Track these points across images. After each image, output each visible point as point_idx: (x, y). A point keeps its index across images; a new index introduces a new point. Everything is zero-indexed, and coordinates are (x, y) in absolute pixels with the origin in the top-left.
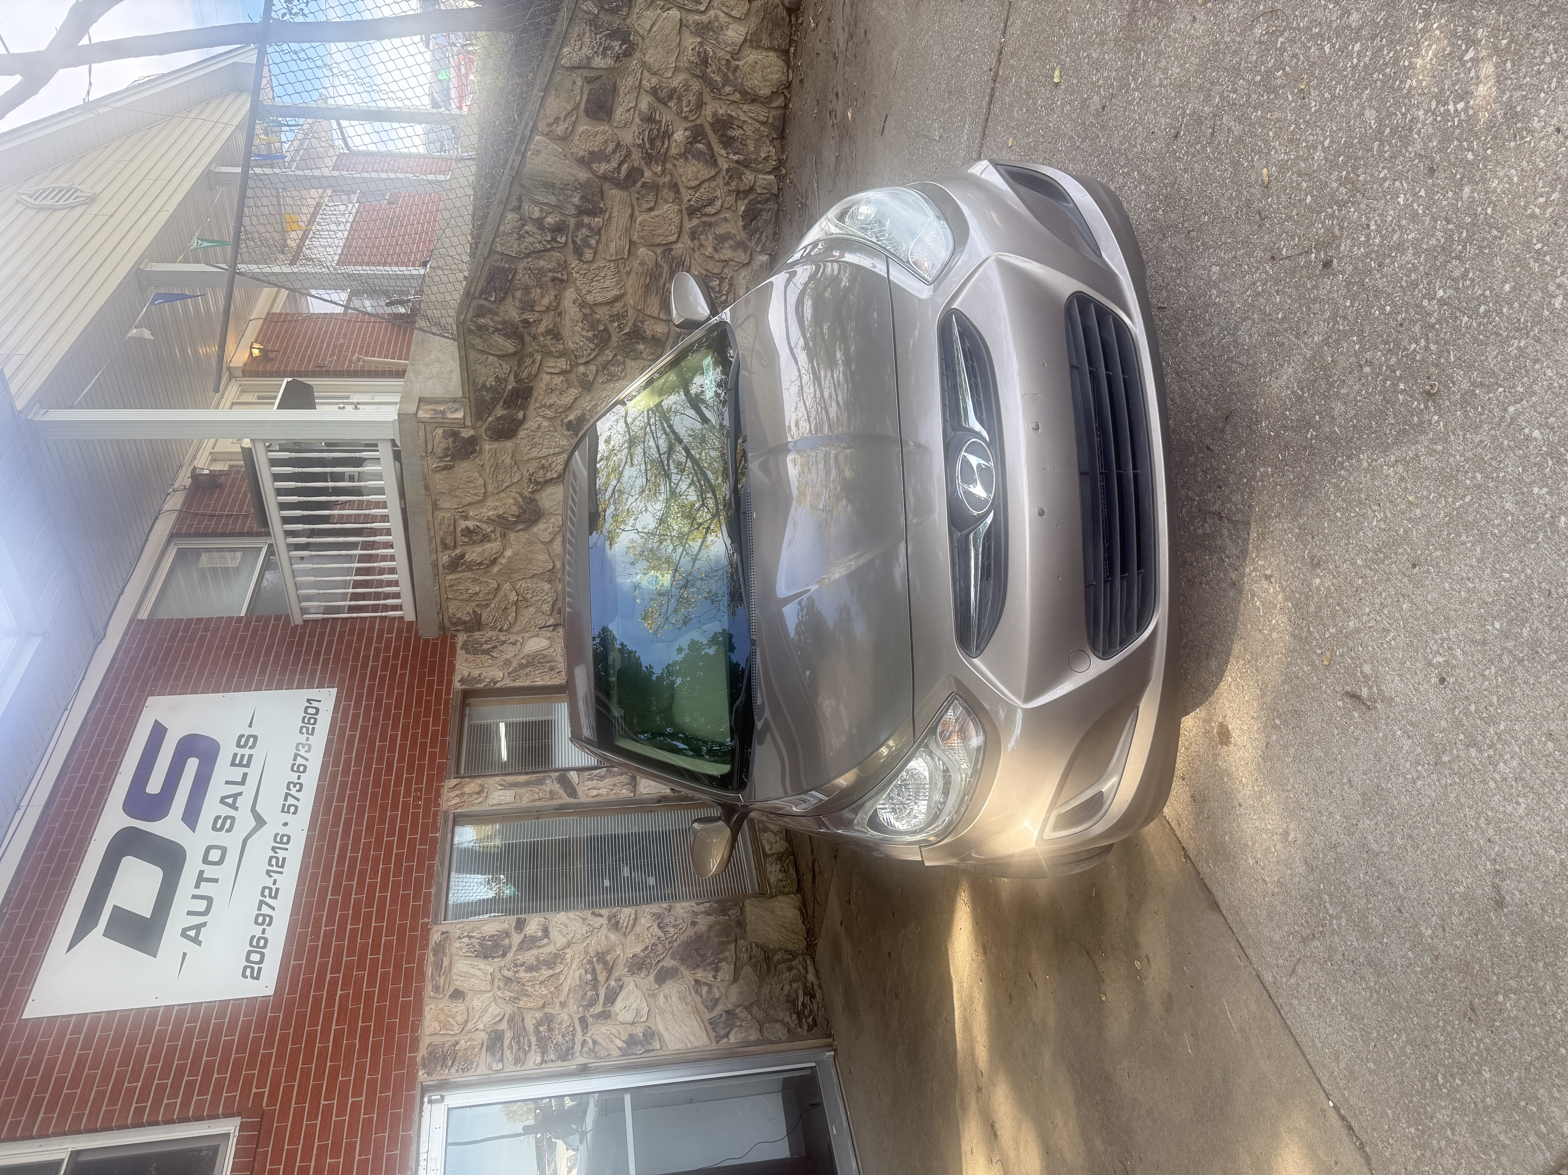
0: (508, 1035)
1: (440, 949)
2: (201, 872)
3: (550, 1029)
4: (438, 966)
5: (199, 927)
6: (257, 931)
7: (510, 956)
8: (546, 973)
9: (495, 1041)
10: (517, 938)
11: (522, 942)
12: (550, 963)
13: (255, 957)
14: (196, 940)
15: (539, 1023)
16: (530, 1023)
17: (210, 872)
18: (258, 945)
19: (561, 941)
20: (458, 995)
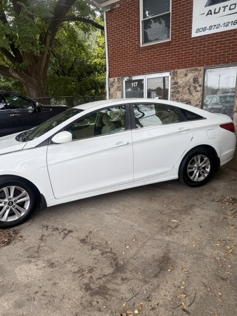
0: (176, 86)
1: (196, 70)
2: (227, 6)
3: (177, 93)
4: (192, 70)
5: (211, 14)
6: (208, 28)
7: (193, 84)
8: (187, 92)
9: (176, 83)
10: (197, 85)
11: (196, 86)
12: (190, 92)
13: (201, 30)
14: (208, 14)
15: (178, 91)
16: (178, 89)
17: (227, 8)
18: (204, 29)
19: (194, 95)
20: (186, 75)
